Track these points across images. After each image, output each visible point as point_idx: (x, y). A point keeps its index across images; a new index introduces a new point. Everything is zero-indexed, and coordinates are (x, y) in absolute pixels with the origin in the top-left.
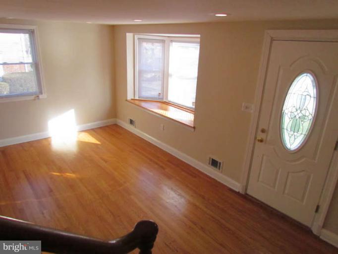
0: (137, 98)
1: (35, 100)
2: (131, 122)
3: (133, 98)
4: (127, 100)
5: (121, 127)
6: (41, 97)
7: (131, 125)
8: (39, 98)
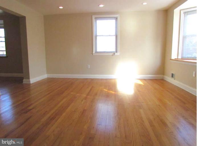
0: (180, 57)
1: (113, 55)
2: (173, 76)
3: (176, 58)
4: (171, 59)
5: (165, 80)
6: (116, 54)
7: (172, 78)
8: (115, 55)
